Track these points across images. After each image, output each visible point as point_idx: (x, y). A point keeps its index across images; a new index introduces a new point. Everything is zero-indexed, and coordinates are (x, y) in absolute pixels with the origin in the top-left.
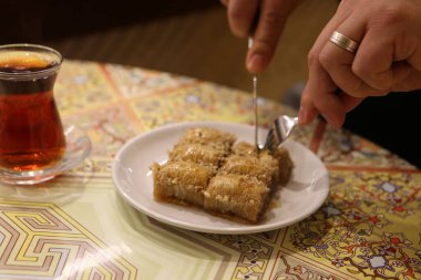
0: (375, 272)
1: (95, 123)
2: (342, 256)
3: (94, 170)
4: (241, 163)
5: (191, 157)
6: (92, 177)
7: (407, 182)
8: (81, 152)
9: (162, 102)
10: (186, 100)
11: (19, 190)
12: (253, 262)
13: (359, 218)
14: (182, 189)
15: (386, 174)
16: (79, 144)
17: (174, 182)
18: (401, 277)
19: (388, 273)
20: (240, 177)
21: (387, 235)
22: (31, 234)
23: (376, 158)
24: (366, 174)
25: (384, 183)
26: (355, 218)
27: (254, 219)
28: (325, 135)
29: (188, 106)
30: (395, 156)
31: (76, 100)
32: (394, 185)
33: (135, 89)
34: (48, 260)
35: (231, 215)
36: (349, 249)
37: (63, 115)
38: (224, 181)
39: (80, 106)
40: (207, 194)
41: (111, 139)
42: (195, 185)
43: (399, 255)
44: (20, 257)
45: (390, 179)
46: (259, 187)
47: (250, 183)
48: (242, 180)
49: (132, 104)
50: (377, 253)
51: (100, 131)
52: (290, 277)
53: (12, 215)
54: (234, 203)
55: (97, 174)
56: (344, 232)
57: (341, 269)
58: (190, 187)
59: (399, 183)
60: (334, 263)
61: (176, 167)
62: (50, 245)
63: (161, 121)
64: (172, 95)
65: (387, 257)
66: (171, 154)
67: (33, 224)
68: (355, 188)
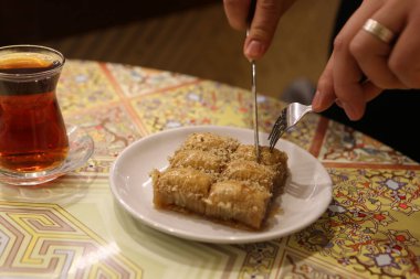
0: (382, 270)
1: (98, 123)
2: (348, 254)
3: (97, 171)
4: (242, 168)
5: (192, 164)
6: (95, 177)
7: (411, 178)
8: (84, 152)
9: (164, 100)
10: (187, 98)
11: (22, 192)
12: (259, 262)
13: (364, 216)
14: (183, 197)
15: (389, 171)
16: (82, 145)
17: (174, 189)
18: (407, 275)
19: (394, 271)
20: (242, 183)
21: (393, 232)
22: (36, 236)
23: (379, 155)
24: (369, 171)
25: (387, 180)
26: (360, 215)
27: (258, 225)
28: (328, 132)
29: (190, 105)
30: (398, 153)
31: (77, 100)
32: (398, 182)
33: (136, 88)
34: (54, 263)
35: (234, 222)
36: (355, 247)
37: (65, 115)
38: (225, 187)
39: (82, 106)
40: (208, 201)
41: (113, 139)
42: (195, 193)
43: (404, 252)
44: (25, 259)
45: (394, 176)
46: (262, 193)
47: (253, 189)
48: (244, 186)
49: (134, 103)
50: (383, 250)
51: (103, 131)
52: (297, 276)
53: (16, 217)
54: (237, 210)
55: (100, 174)
56: (349, 230)
57: (348, 268)
58: (191, 194)
59: (403, 180)
60: (340, 262)
61: (176, 174)
62: (55, 247)
63: (162, 120)
64: (173, 93)
65: (393, 255)
66: (171, 161)
67: (38, 226)
68: (359, 186)
